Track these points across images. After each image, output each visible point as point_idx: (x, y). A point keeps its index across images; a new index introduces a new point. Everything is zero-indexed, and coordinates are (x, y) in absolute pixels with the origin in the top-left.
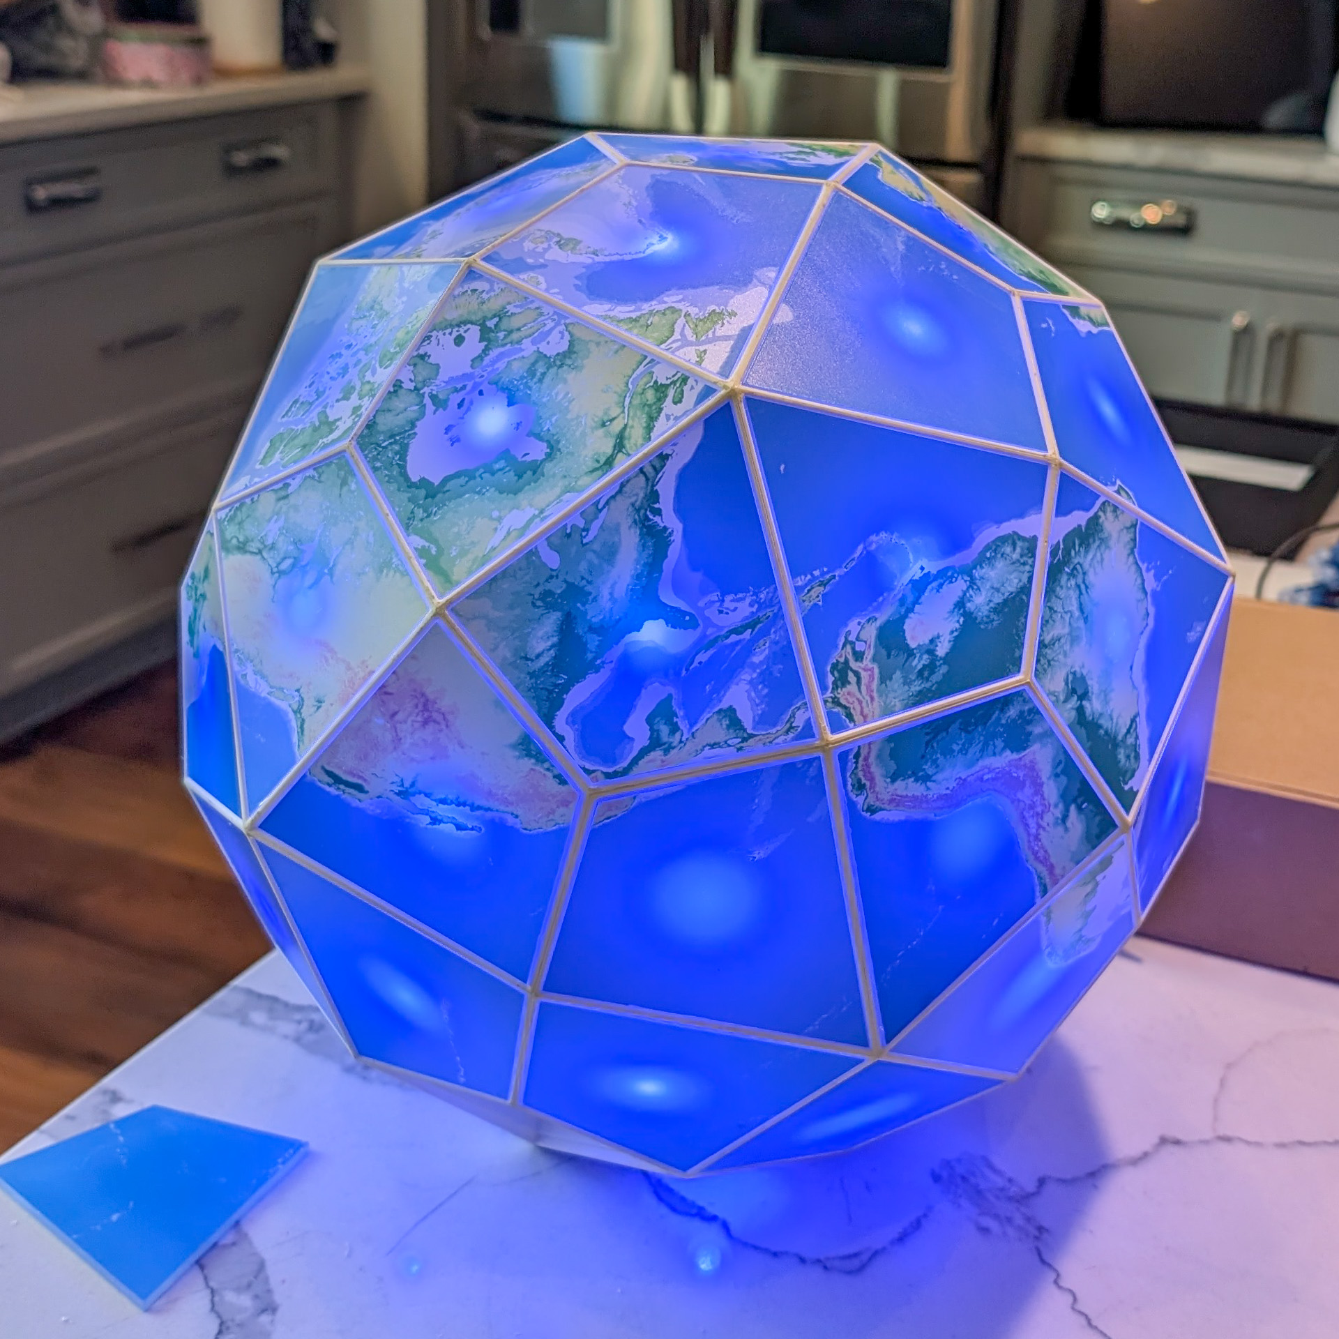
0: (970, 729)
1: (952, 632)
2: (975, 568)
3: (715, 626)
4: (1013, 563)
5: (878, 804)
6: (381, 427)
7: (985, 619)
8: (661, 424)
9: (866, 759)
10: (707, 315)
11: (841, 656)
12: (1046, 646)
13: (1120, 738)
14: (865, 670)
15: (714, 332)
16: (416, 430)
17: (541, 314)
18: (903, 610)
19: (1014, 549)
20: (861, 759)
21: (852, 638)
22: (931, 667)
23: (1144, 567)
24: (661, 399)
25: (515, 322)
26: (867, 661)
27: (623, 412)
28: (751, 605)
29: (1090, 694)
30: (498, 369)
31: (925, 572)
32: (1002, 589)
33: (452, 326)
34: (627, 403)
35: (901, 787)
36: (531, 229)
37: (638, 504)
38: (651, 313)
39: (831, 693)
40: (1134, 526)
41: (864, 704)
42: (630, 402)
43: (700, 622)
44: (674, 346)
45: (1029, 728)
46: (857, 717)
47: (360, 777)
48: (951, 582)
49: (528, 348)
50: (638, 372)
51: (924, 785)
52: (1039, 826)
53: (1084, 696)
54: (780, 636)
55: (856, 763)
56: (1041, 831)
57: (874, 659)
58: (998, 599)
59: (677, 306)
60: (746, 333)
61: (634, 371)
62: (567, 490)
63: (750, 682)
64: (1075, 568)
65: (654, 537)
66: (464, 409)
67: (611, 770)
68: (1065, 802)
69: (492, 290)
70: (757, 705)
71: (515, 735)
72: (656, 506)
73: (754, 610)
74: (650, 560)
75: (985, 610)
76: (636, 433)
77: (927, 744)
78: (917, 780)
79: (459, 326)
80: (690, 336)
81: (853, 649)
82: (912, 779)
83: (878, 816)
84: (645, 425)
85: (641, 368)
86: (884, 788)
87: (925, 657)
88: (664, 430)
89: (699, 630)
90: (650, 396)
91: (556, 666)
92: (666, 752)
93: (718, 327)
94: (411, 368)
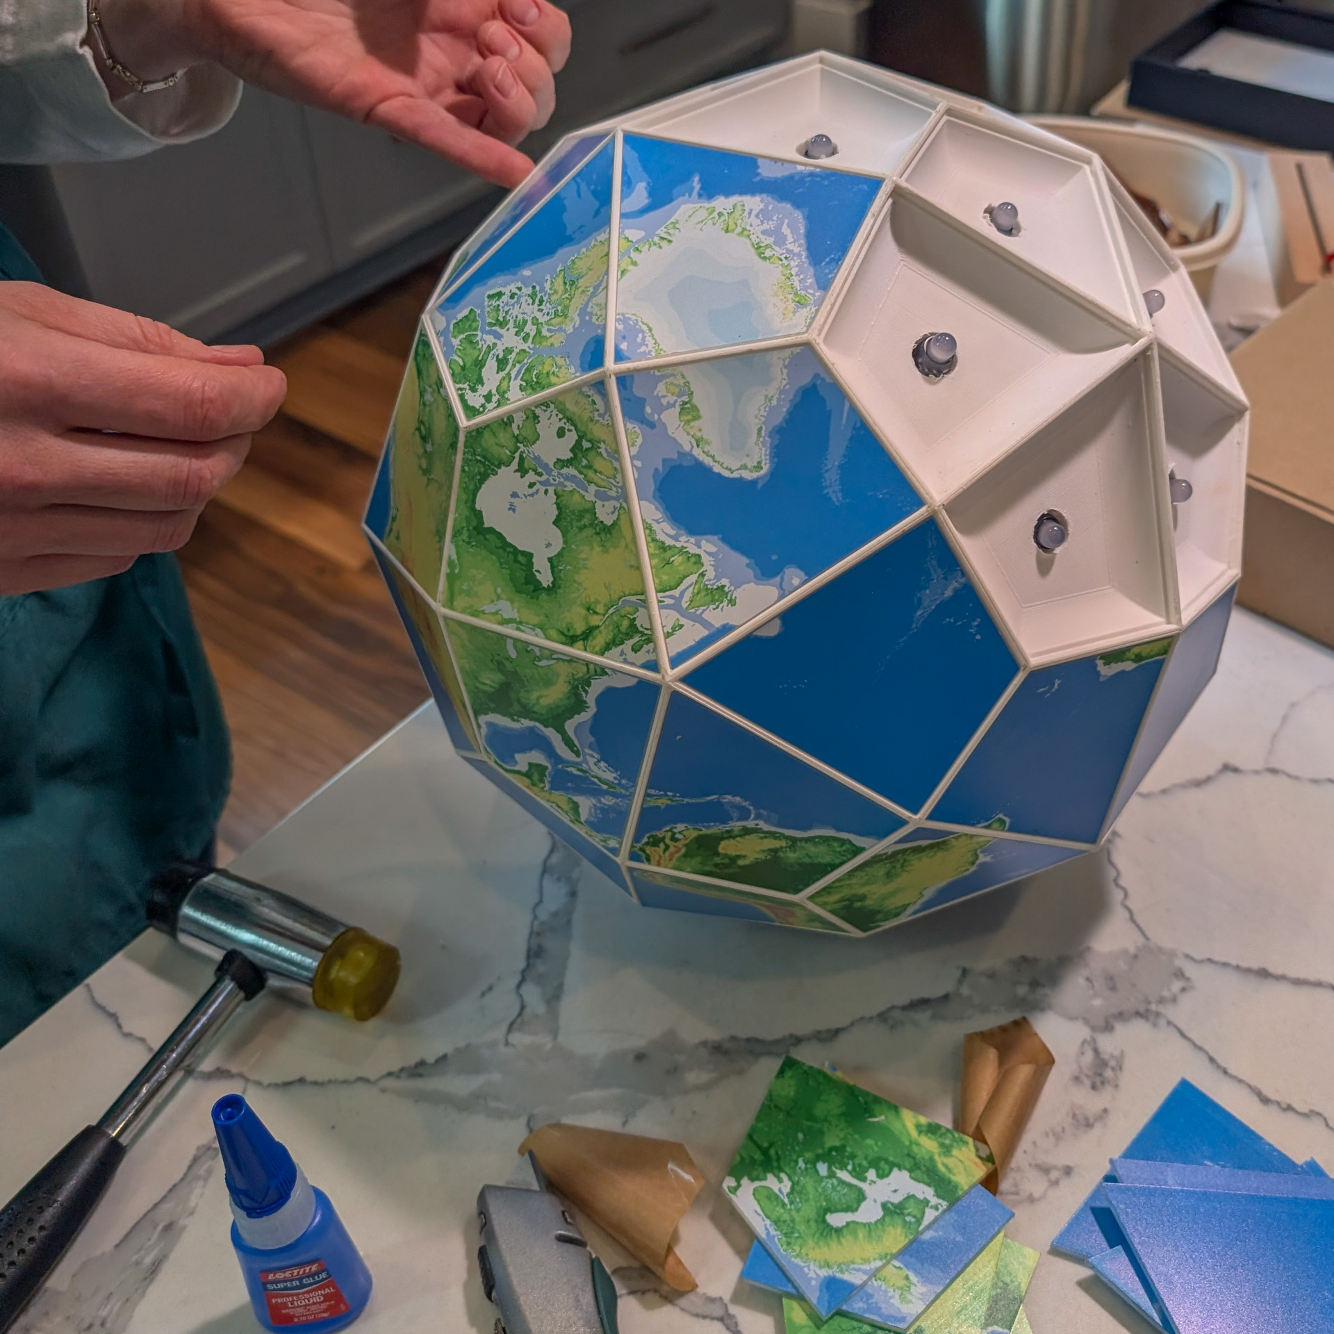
3: (589, 766)
6: (484, 441)
7: (788, 864)
8: (615, 652)
10: (715, 587)
15: (704, 611)
16: (499, 471)
17: (615, 478)
24: (628, 635)
25: (598, 463)
27: (604, 615)
28: (616, 778)
30: (566, 486)
32: (814, 858)
33: (565, 415)
34: (610, 611)
36: (677, 370)
37: (577, 677)
38: (681, 550)
42: (612, 614)
43: (581, 757)
44: (668, 601)
48: (775, 839)
49: (590, 495)
54: (624, 806)
59: (705, 559)
60: (727, 629)
61: (631, 595)
62: (542, 629)
63: (595, 806)
65: (577, 700)
66: (531, 490)
67: (499, 762)
69: (603, 416)
70: (593, 816)
72: (586, 688)
73: (615, 782)
76: (599, 640)
79: (569, 419)
80: (685, 601)
84: (608, 640)
85: (633, 598)
88: (614, 658)
89: (579, 759)
90: (625, 625)
91: (490, 696)
92: (532, 784)
93: (711, 607)
94: (525, 417)
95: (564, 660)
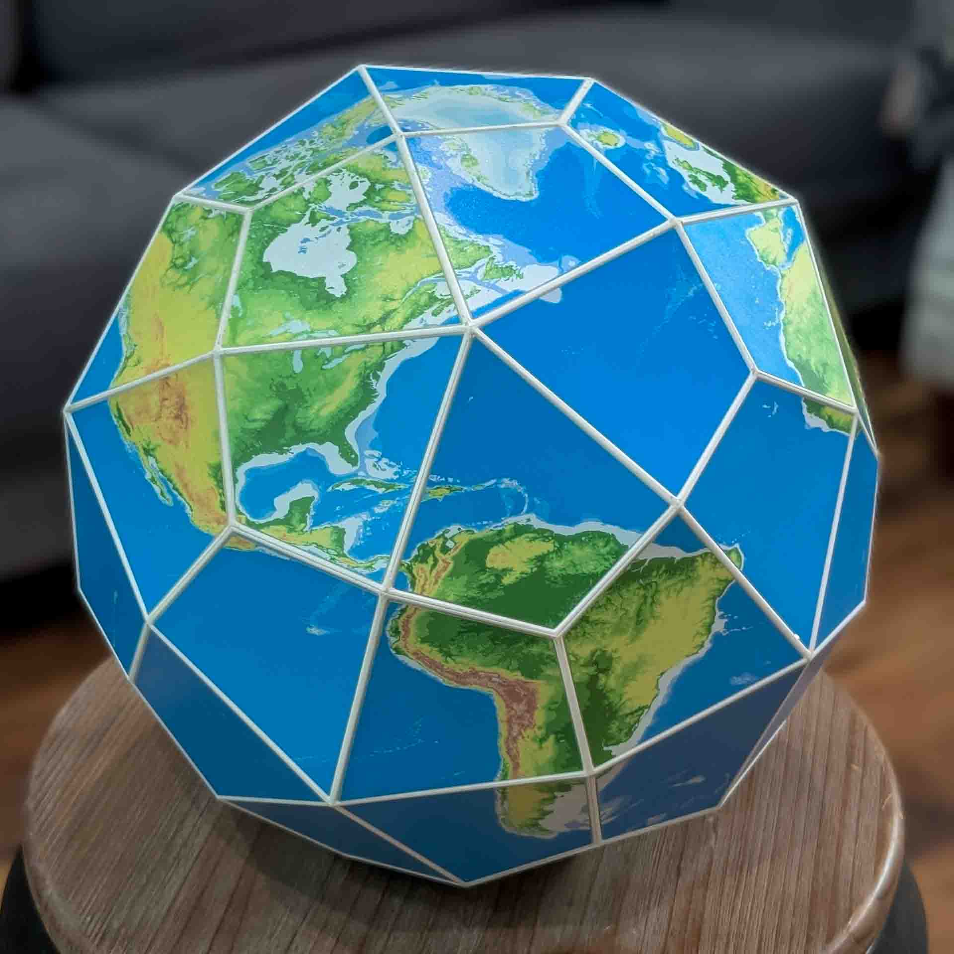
0: (497, 642)
1: (522, 573)
2: (568, 542)
3: (366, 472)
4: (599, 555)
5: (404, 649)
6: (273, 213)
7: (552, 579)
8: (415, 323)
9: (409, 617)
10: (504, 266)
11: (432, 543)
12: (588, 622)
13: (621, 713)
14: (443, 561)
15: (497, 282)
16: (288, 228)
17: (408, 201)
18: (497, 538)
19: (606, 546)
20: (405, 615)
21: (448, 535)
22: (491, 587)
23: (718, 613)
24: (428, 305)
25: (391, 196)
26: (448, 557)
27: (401, 299)
28: (395, 474)
29: (610, 672)
30: (359, 220)
31: (529, 523)
32: (578, 567)
33: (357, 173)
34: (408, 294)
35: (426, 648)
36: (455, 136)
37: (369, 364)
38: (472, 243)
39: (410, 562)
40: (727, 582)
41: (428, 583)
42: (410, 296)
43: (359, 463)
44: (464, 275)
45: (543, 667)
46: (418, 588)
47: (131, 424)
48: (544, 541)
49: (384, 219)
50: (429, 278)
51: (444, 658)
52: (520, 734)
53: (606, 671)
54: (400, 506)
55: (400, 615)
56: (520, 738)
57: (454, 558)
58: (571, 571)
59: (493, 249)
60: (517, 294)
61: (429, 276)
62: (336, 328)
63: (365, 522)
64: (650, 584)
65: (365, 393)
66: (323, 233)
67: (252, 520)
68: (547, 730)
69: (395, 164)
70: (359, 539)
71: (213, 461)
72: (379, 373)
73: (395, 477)
74: (354, 405)
75: (557, 573)
76: (398, 318)
77: (460, 633)
78: (441, 651)
79: (360, 175)
80: (479, 276)
81: (444, 543)
82: (437, 649)
83: (400, 657)
84: (406, 316)
85: (432, 278)
86: (413, 641)
87: (493, 577)
88: (414, 328)
89: (355, 468)
90: (424, 299)
91: (260, 434)
92: (290, 531)
93: (503, 279)
94: (315, 185)
95: (357, 350)
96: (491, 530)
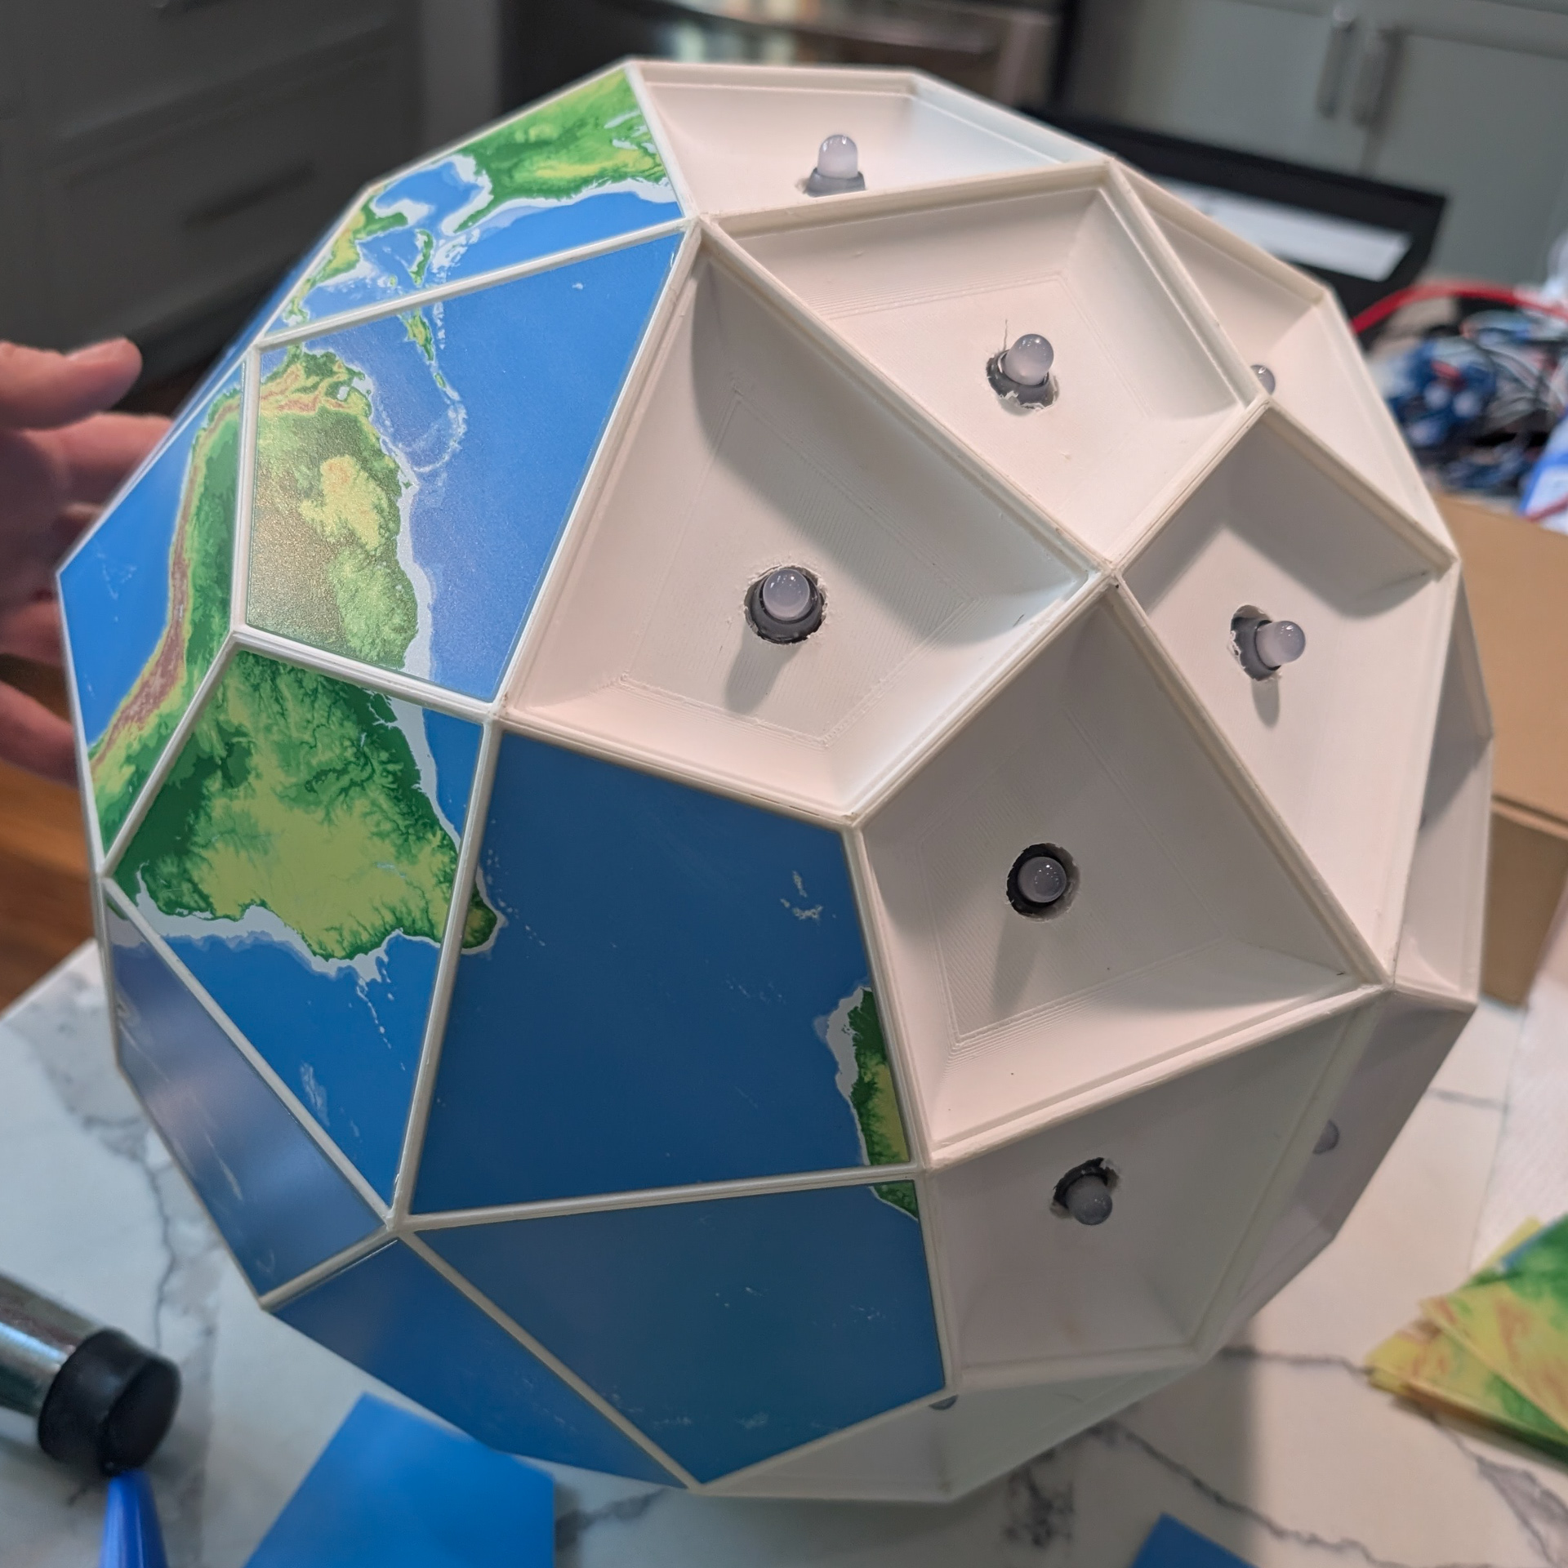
1: (322, 524)
2: (387, 566)
4: (378, 627)
11: (339, 366)
12: (273, 678)
13: (188, 864)
14: (315, 398)
18: (368, 455)
19: (395, 630)
21: (355, 382)
22: (292, 492)
26: (324, 402)
29: (230, 791)
31: (403, 488)
39: (305, 353)
40: (430, 930)
41: (279, 396)
46: (267, 388)
57: (323, 411)
64: (366, 760)
75: (334, 577)
81: (342, 383)
87: (306, 484)
96: (378, 439)
